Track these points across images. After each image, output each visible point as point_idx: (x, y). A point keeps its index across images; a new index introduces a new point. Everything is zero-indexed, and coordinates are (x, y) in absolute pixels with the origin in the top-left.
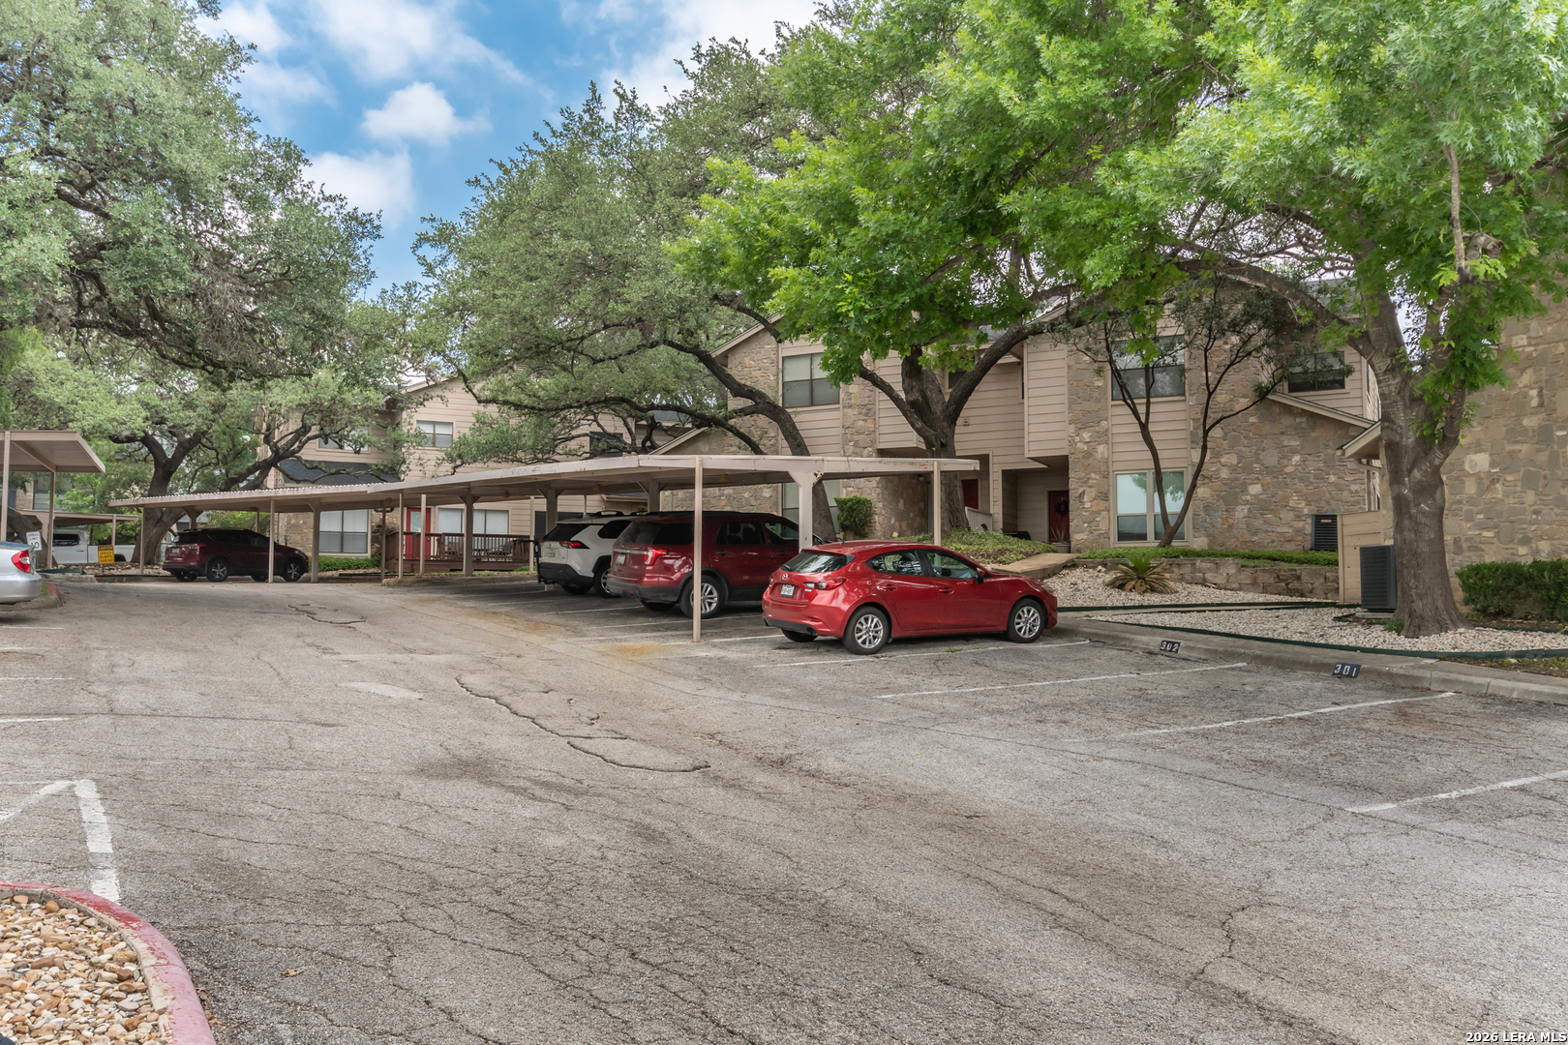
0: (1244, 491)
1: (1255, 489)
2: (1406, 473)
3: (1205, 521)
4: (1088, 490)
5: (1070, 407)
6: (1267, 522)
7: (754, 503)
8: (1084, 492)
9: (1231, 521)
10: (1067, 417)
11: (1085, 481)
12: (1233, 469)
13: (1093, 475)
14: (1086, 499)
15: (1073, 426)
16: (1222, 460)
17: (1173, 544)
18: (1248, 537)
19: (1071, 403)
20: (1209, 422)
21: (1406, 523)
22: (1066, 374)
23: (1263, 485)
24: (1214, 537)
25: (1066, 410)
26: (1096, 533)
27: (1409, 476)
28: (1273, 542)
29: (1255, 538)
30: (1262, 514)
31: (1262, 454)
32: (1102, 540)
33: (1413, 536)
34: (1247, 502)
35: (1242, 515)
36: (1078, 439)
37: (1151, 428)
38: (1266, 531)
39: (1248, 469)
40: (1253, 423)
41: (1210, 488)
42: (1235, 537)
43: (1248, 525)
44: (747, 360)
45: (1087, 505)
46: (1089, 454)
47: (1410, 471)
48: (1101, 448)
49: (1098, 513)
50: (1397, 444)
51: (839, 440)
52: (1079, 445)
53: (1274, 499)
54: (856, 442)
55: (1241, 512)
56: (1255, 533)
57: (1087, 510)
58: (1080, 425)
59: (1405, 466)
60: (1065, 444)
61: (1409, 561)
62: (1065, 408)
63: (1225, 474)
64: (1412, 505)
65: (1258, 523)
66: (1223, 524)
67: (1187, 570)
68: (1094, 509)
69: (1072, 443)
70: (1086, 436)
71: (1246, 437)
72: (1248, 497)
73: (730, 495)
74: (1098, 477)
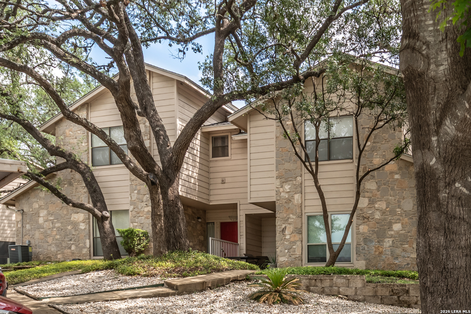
0: (390, 228)
1: (397, 227)
2: (433, 128)
3: (364, 249)
4: (288, 226)
5: (277, 167)
6: (404, 250)
7: (74, 233)
8: (285, 227)
9: (381, 249)
10: (275, 174)
11: (286, 220)
12: (383, 213)
13: (291, 216)
14: (287, 232)
15: (278, 180)
16: (376, 206)
17: (335, 265)
18: (392, 260)
19: (278, 163)
20: (361, 174)
21: (433, 216)
22: (274, 143)
23: (402, 224)
24: (370, 261)
25: (275, 169)
26: (293, 256)
27: (437, 133)
28: (408, 264)
29: (396, 262)
30: (402, 245)
31: (403, 202)
32: (297, 262)
33: (442, 239)
34: (391, 236)
35: (388, 245)
36: (281, 190)
37: (319, 176)
38: (404, 257)
39: (393, 212)
40: (397, 179)
41: (368, 225)
42: (383, 260)
43: (392, 252)
44: (67, 131)
45: (288, 237)
46: (289, 201)
47: (439, 123)
48: (297, 197)
49: (294, 243)
50: (421, 75)
51: (128, 189)
52: (282, 194)
53: (409, 234)
54: (139, 191)
55: (388, 243)
56: (397, 258)
57: (287, 240)
58: (283, 180)
59: (432, 116)
60: (274, 193)
61: (434, 282)
62: (274, 167)
63: (378, 215)
64: (441, 184)
65: (398, 251)
66: (375, 251)
67: (327, 283)
68: (292, 239)
69: (278, 193)
70: (287, 187)
71: (392, 189)
72: (392, 233)
73: (59, 227)
74: (294, 217)
